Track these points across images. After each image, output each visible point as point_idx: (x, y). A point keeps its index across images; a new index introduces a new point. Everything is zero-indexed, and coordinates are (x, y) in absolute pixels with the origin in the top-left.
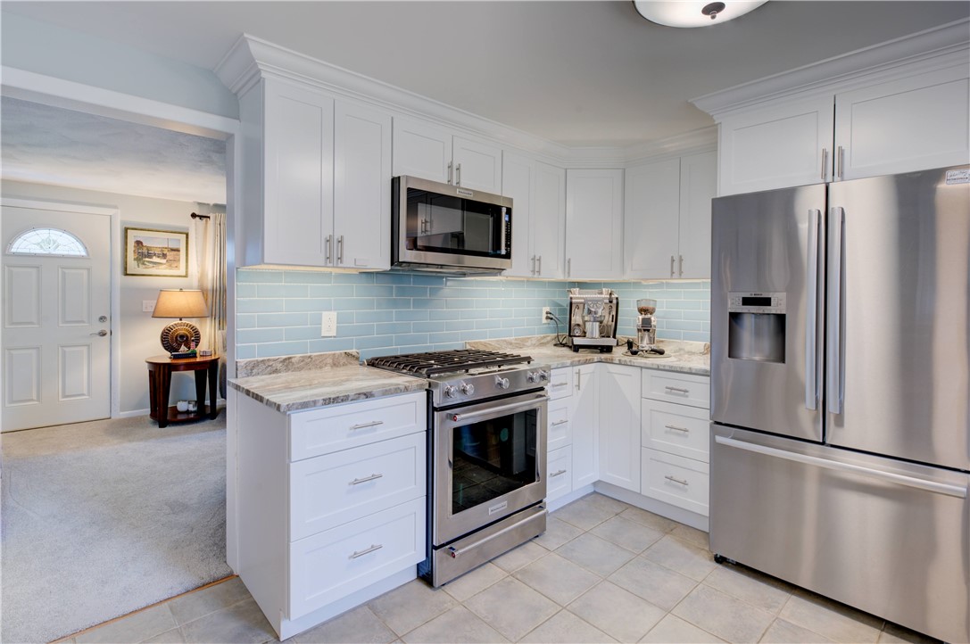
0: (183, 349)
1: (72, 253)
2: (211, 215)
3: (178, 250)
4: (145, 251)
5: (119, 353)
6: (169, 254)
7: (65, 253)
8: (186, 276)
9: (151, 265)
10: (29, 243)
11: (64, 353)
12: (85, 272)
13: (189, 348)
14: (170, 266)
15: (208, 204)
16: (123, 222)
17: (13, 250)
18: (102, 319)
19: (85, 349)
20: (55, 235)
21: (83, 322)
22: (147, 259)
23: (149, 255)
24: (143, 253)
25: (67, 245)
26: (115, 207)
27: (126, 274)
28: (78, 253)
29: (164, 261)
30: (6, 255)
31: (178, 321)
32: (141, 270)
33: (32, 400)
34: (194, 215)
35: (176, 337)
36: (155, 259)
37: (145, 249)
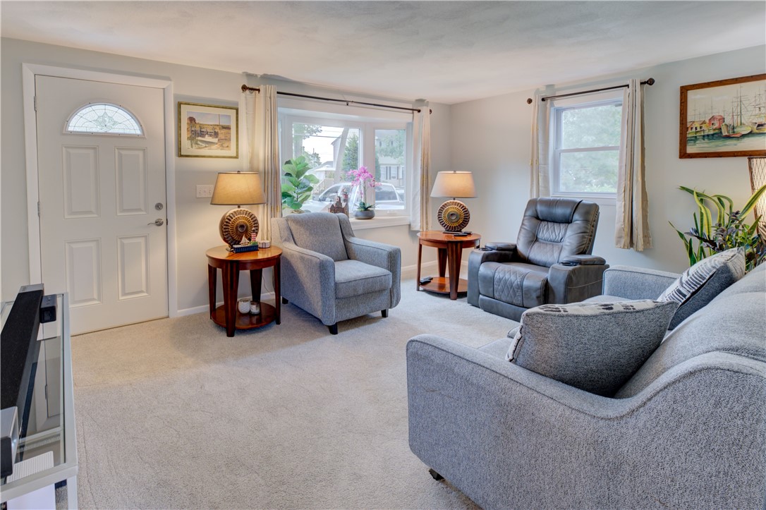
0: (244, 242)
1: (127, 132)
2: (262, 88)
3: (228, 128)
4: (198, 129)
5: (176, 245)
6: (222, 132)
7: (121, 131)
8: (237, 157)
9: (204, 145)
10: (86, 121)
11: (123, 245)
12: (141, 154)
13: (250, 240)
14: (222, 146)
15: (256, 76)
16: (176, 96)
17: (70, 129)
18: (159, 206)
19: (142, 240)
20: (111, 110)
21: (139, 210)
22: (200, 138)
23: (202, 134)
24: (197, 132)
25: (122, 122)
26: (168, 79)
27: (181, 156)
28: (133, 132)
29: (215, 140)
30: (64, 134)
31: (236, 209)
32: (195, 151)
33: (94, 299)
34: (244, 88)
35: (237, 227)
36: (207, 138)
37: (198, 126)
